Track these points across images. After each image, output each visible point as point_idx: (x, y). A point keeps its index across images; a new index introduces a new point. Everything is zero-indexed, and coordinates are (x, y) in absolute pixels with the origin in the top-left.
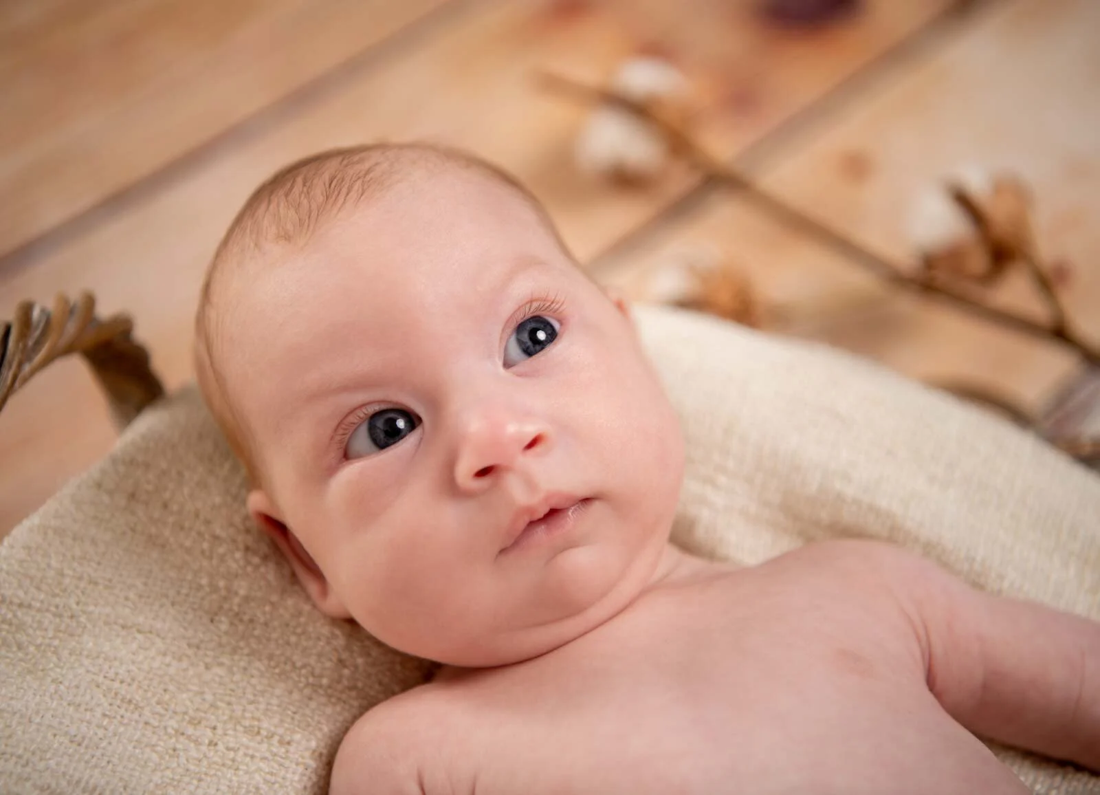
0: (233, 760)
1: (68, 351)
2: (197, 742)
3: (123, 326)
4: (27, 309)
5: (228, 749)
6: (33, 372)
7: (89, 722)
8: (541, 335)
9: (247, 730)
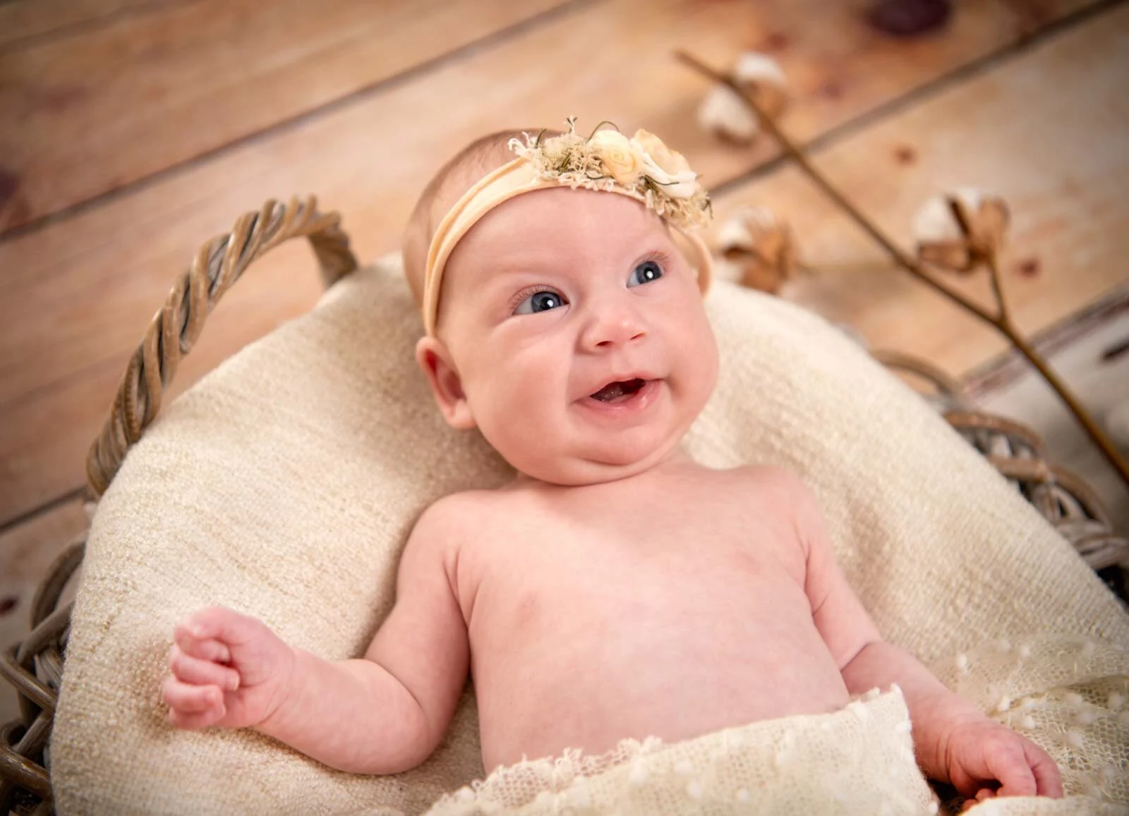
0: (352, 523)
1: (295, 235)
2: (333, 506)
3: (335, 220)
4: (271, 205)
5: (351, 516)
6: (268, 249)
7: (269, 482)
8: (650, 275)
9: (364, 507)
